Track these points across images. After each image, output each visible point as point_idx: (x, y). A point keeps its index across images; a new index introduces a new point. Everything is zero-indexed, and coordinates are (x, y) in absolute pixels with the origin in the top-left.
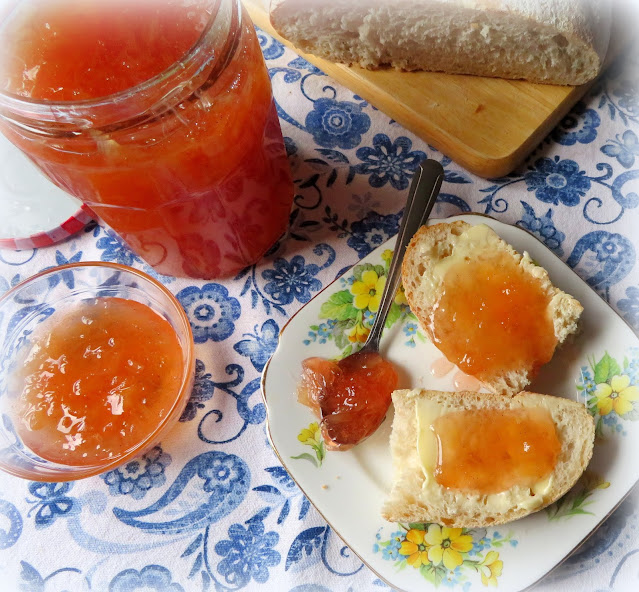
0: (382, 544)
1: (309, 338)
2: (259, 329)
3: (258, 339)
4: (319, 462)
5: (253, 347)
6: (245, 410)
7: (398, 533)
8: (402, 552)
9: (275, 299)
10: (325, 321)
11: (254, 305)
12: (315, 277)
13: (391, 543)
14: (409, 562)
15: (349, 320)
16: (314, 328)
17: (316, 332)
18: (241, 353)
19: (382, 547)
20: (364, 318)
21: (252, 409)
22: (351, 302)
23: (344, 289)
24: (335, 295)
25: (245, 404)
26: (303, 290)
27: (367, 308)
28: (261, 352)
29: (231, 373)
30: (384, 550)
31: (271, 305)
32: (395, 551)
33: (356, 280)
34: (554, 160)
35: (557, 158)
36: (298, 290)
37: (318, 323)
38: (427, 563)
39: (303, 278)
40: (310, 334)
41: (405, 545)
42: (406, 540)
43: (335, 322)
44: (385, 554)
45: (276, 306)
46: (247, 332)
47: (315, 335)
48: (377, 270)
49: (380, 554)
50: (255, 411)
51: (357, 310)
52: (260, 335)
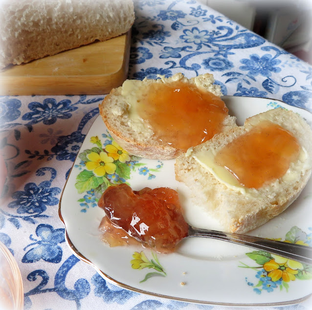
0: (258, 285)
1: (84, 207)
2: (35, 237)
3: (39, 243)
4: (162, 273)
5: (39, 250)
6: (68, 293)
7: (259, 273)
8: (274, 279)
9: (31, 213)
10: (85, 194)
11: (18, 226)
12: (51, 187)
13: (261, 280)
14: (286, 280)
15: (100, 186)
16: (81, 200)
17: (84, 202)
18: (32, 261)
19: (260, 288)
20: (109, 180)
21: (73, 289)
22: (93, 175)
23: (82, 170)
24: (79, 176)
25: (65, 290)
26: (48, 199)
27: (106, 173)
28: (49, 249)
29: (34, 279)
30: (263, 288)
31: (33, 218)
32: (271, 283)
33: (86, 162)
34: (141, 71)
35: (143, 70)
36: (45, 200)
37: (82, 196)
38: (297, 272)
39: (42, 193)
40: (82, 205)
41: (271, 275)
42: (268, 273)
43: (93, 190)
44: (267, 289)
45: (36, 216)
46: (26, 245)
47: (86, 204)
48: (95, 150)
49: (264, 292)
50: (77, 289)
51: (102, 178)
52: (39, 239)
